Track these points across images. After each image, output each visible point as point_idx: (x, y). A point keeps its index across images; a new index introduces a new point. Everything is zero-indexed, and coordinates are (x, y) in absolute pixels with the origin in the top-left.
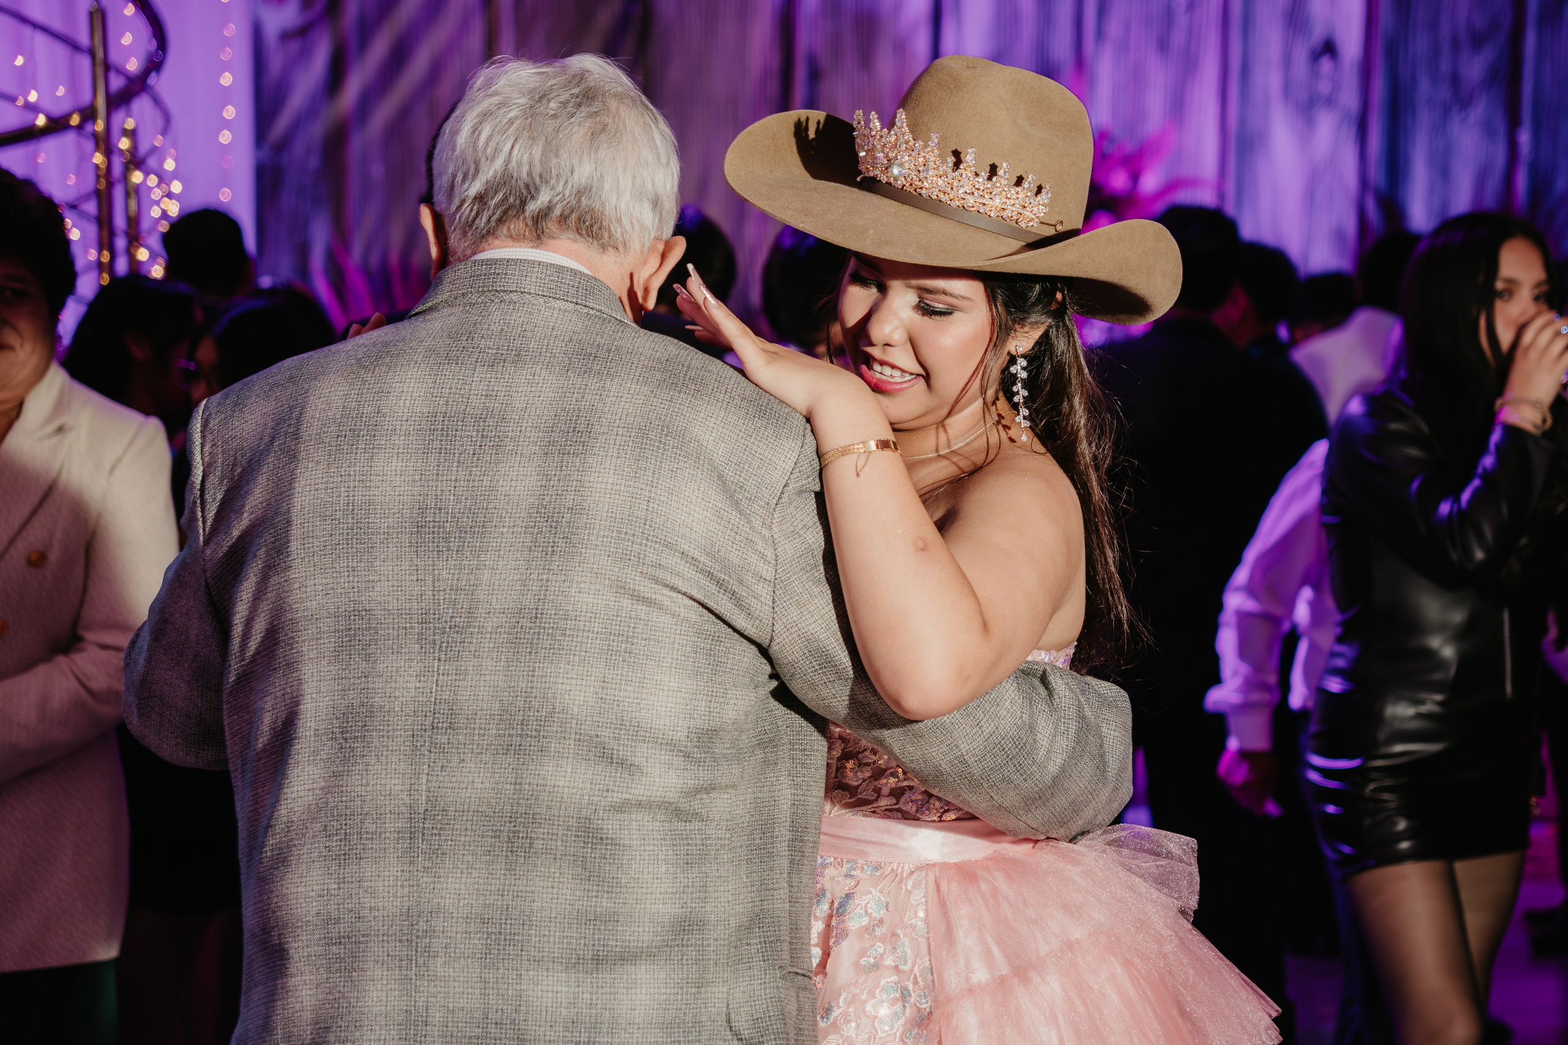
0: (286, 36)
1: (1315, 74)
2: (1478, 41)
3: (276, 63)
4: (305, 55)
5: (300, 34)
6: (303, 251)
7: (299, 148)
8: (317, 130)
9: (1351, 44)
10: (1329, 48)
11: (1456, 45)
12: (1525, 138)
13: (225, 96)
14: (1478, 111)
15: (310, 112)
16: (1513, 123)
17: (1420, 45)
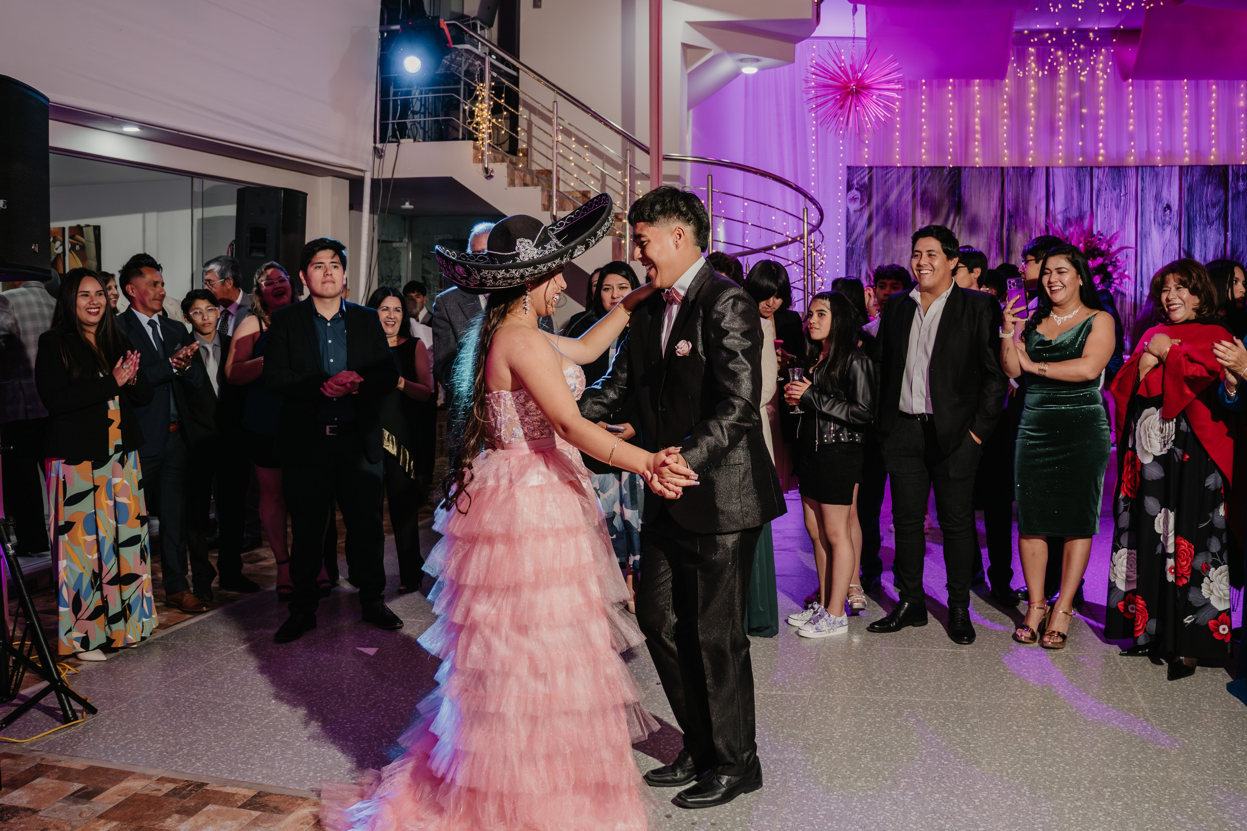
0: (855, 211)
1: (1165, 216)
2: (1214, 206)
3: (853, 220)
4: (861, 215)
5: (861, 210)
6: (860, 272)
7: (859, 243)
8: (864, 238)
9: (1175, 207)
10: (1168, 207)
11: (1207, 206)
12: (1229, 234)
13: (839, 229)
14: (1214, 227)
15: (862, 233)
16: (1226, 230)
17: (1197, 206)
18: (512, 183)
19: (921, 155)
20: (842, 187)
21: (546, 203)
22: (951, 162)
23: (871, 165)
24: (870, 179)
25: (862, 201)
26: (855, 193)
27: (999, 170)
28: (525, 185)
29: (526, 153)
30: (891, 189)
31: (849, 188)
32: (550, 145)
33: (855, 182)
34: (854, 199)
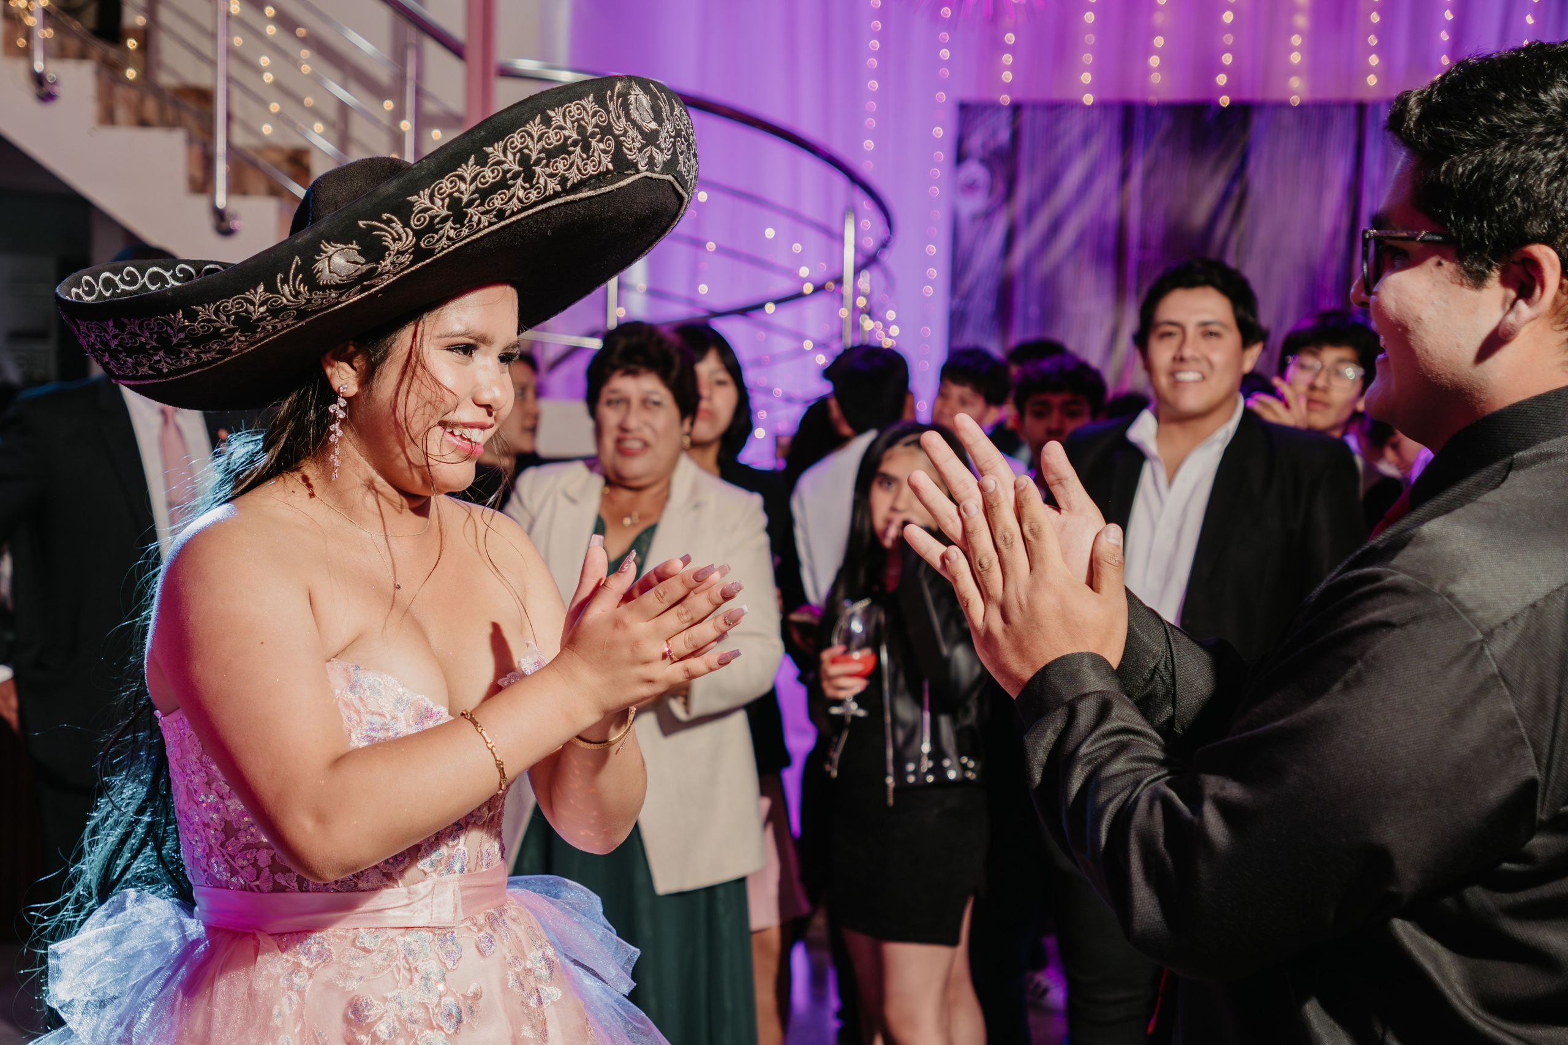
0: (974, 218)
3: (967, 236)
4: (988, 229)
5: (987, 215)
8: (993, 283)
13: (929, 261)
15: (990, 271)
18: (108, 117)
19: (1148, 71)
20: (943, 156)
21: (198, 174)
22: (1224, 90)
23: (1020, 95)
24: (1016, 135)
25: (991, 191)
26: (975, 170)
27: (1352, 113)
28: (143, 123)
29: (146, 37)
30: (1065, 163)
31: (960, 157)
32: (208, 24)
33: (976, 142)
34: (970, 187)
